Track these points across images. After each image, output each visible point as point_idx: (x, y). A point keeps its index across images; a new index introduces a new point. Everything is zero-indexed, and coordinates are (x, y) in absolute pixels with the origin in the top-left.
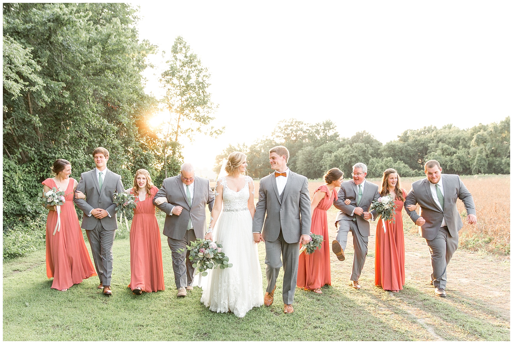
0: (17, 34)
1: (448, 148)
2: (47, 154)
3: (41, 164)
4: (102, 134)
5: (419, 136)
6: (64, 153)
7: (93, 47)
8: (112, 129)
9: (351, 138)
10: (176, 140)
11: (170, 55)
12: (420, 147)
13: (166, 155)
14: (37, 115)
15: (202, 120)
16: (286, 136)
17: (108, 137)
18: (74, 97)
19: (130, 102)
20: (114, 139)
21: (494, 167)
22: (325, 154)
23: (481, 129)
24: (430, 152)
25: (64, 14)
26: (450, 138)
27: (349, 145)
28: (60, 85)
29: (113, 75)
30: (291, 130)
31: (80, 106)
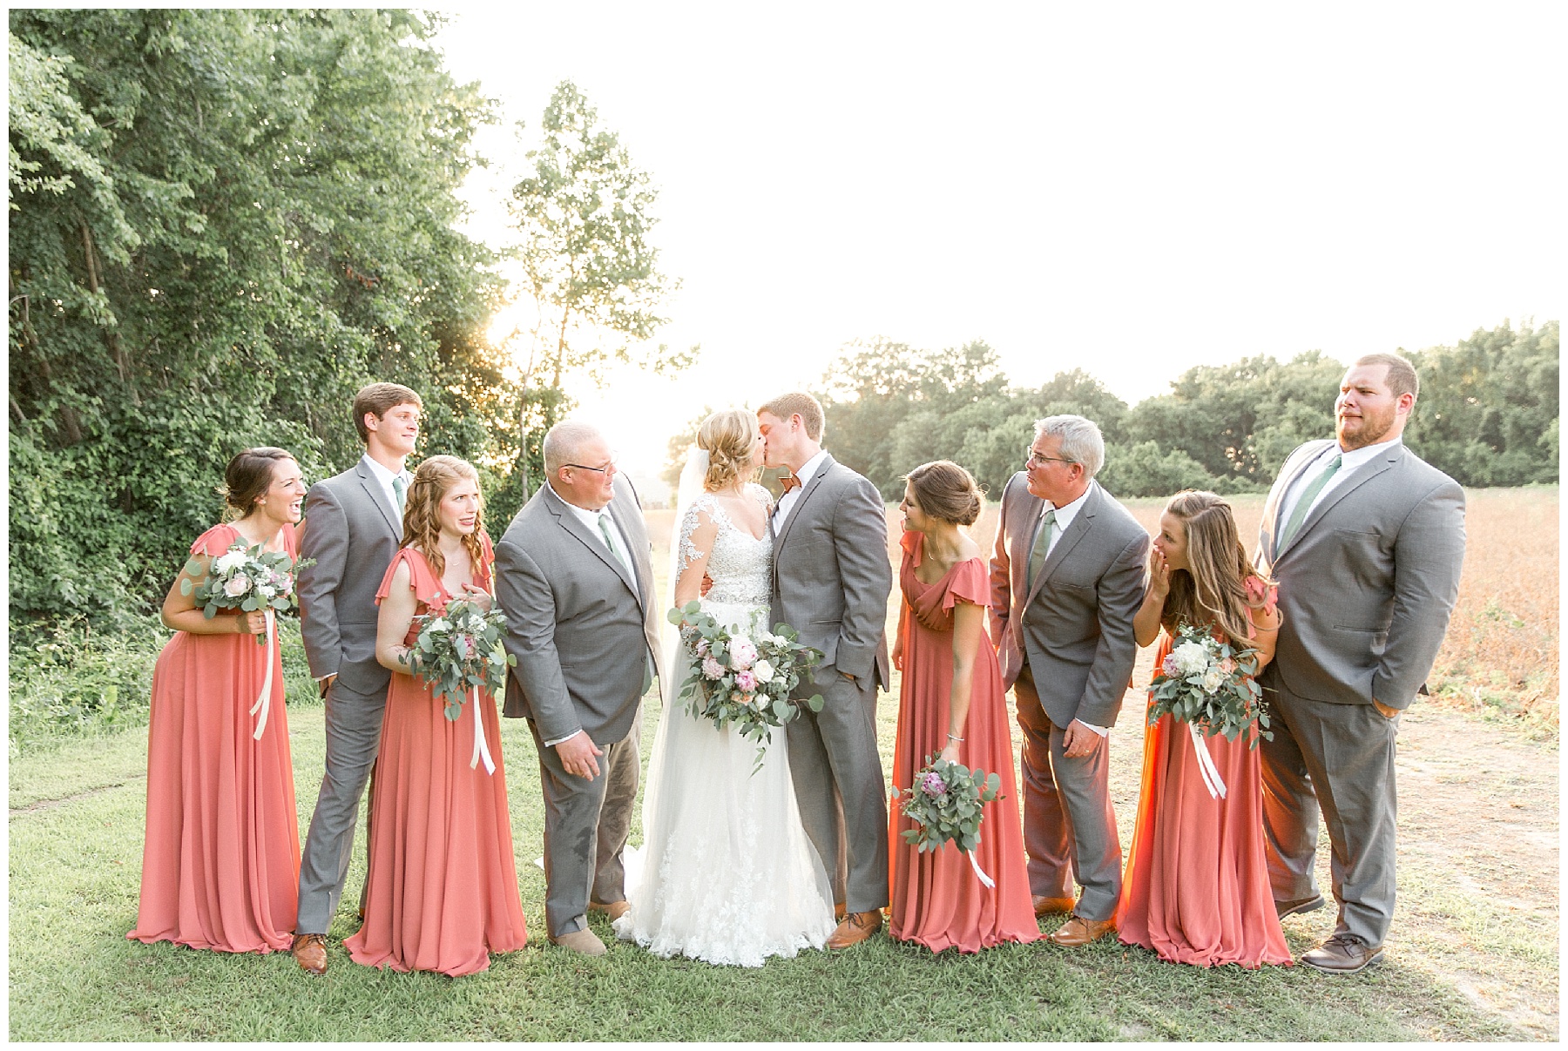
0: (36, 28)
1: (1312, 416)
2: (142, 419)
3: (123, 448)
4: (324, 361)
5: (1228, 382)
6: (199, 414)
8: (354, 343)
9: (1040, 389)
10: (556, 383)
11: (537, 135)
12: (1231, 414)
13: (527, 431)
14: (100, 290)
15: (633, 325)
16: (862, 383)
17: (341, 366)
18: (224, 236)
19: (415, 265)
20: (360, 373)
22: (971, 432)
24: (1261, 428)
26: (1316, 389)
27: (1034, 408)
28: (176, 194)
29: (356, 175)
30: (876, 367)
31: (247, 268)
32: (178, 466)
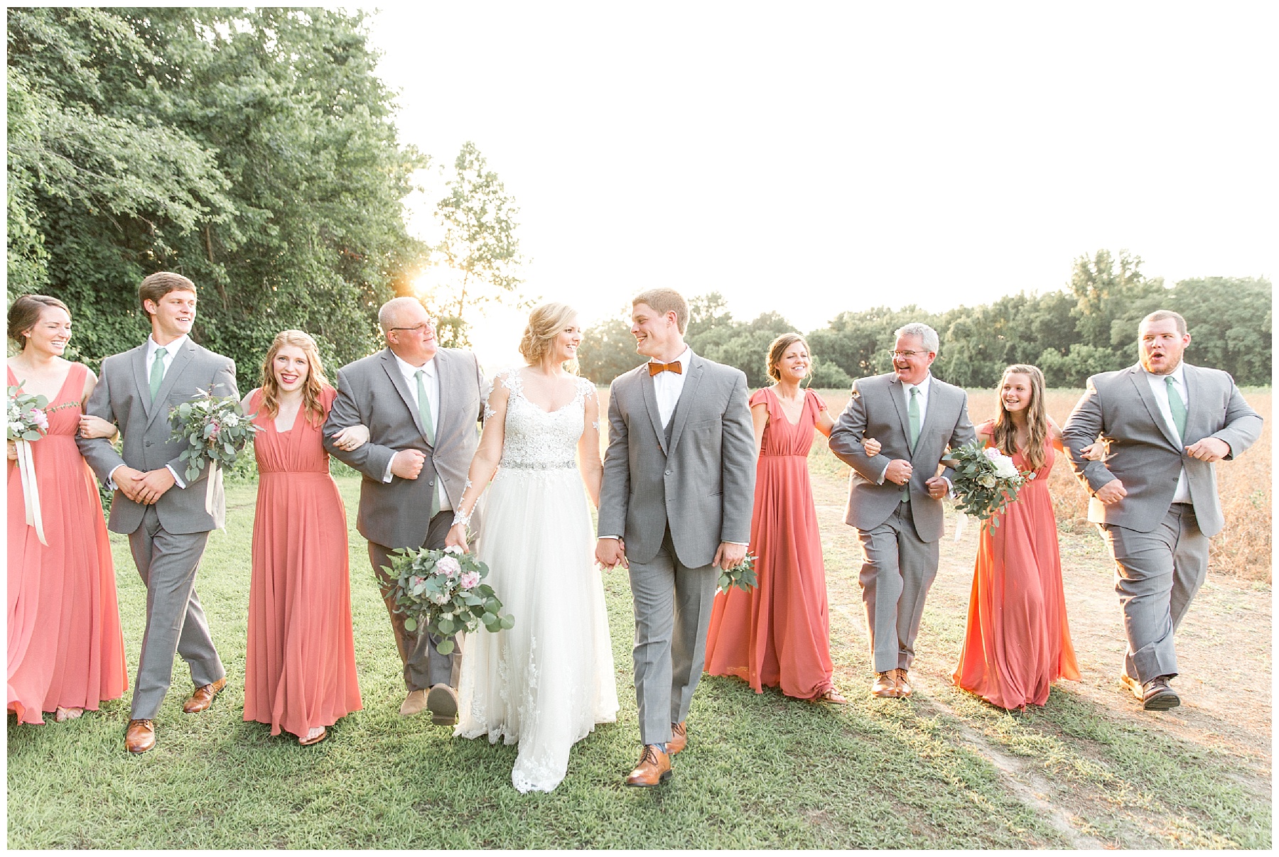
0: (190, 124)
2: (238, 331)
3: (227, 347)
4: (334, 301)
5: (862, 322)
6: (268, 329)
7: (322, 152)
8: (350, 292)
9: (751, 323)
10: (460, 314)
11: (452, 173)
12: (863, 341)
14: (222, 264)
15: (505, 283)
17: (344, 305)
18: (286, 236)
19: (383, 248)
20: (353, 309)
21: (981, 377)
22: (709, 347)
23: (962, 314)
24: (879, 349)
25: (272, 96)
27: (748, 334)
28: (263, 215)
29: (354, 201)
31: (296, 252)
32: (257, 357)
